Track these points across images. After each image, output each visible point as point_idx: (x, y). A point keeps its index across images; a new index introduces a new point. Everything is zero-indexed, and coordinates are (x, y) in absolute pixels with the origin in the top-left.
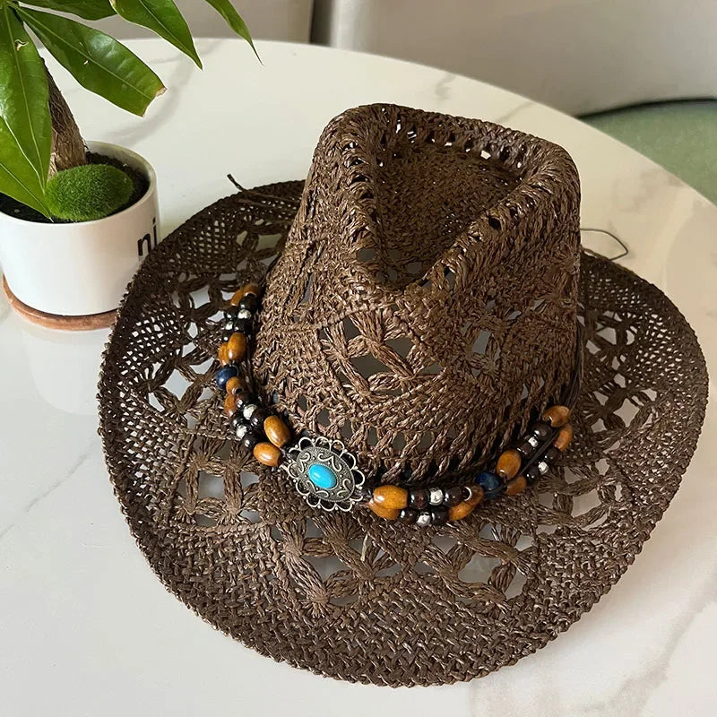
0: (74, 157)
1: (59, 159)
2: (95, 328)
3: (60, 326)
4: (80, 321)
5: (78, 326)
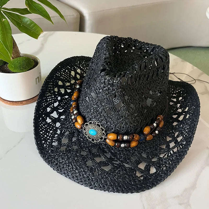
0: (17, 55)
2: (24, 105)
5: (19, 104)
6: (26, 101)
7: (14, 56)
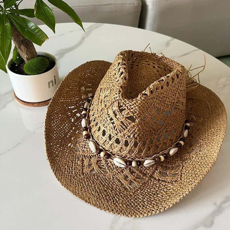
1: (27, 56)
2: (35, 107)
3: (25, 105)
4: (31, 104)
6: (37, 104)
7: (29, 57)
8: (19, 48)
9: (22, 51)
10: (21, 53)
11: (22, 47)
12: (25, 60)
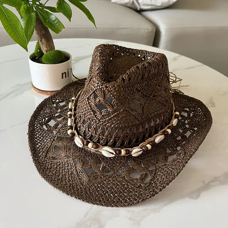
1: (47, 49)
5: (44, 93)
8: (41, 41)
9: (43, 44)
10: (41, 46)
11: (43, 40)
12: (44, 53)
